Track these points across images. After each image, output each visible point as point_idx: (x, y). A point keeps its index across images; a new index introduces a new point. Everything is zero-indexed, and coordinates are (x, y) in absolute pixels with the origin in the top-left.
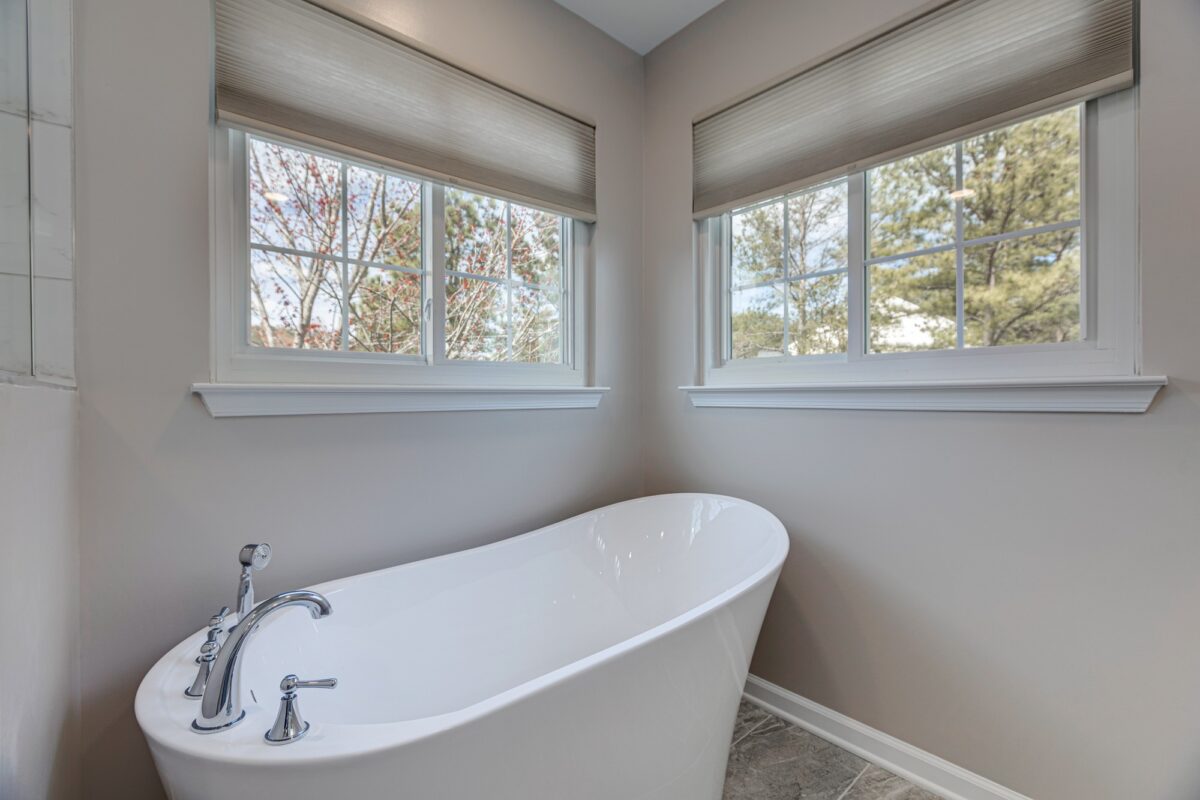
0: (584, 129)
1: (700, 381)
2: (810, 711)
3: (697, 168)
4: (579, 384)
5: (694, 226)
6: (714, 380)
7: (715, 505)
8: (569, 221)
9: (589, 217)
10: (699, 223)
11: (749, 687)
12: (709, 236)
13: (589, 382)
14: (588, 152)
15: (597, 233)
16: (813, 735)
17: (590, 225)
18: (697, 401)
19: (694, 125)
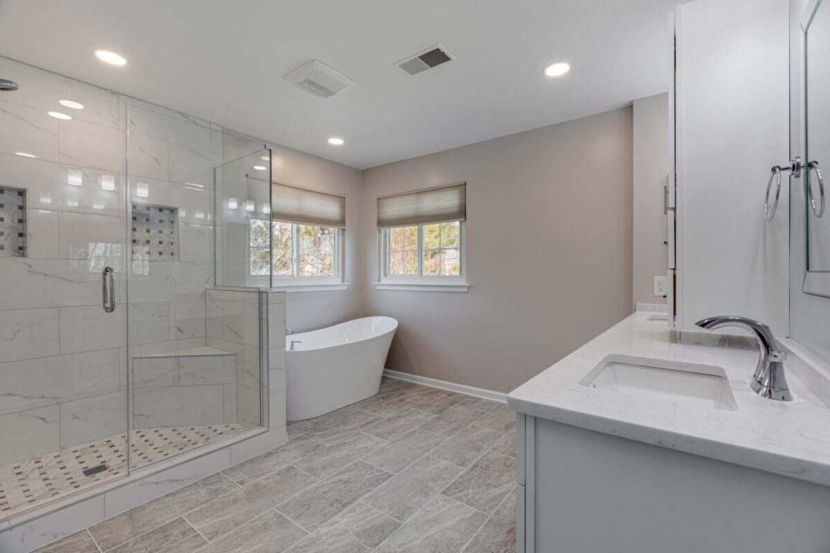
0: (342, 200)
1: (379, 281)
2: (401, 375)
3: (378, 213)
4: (339, 281)
5: (378, 231)
6: (384, 281)
7: (380, 319)
8: (336, 229)
9: (343, 228)
10: (379, 230)
11: (384, 372)
12: (382, 235)
13: (343, 281)
14: (343, 207)
15: (346, 232)
16: (408, 382)
17: (344, 230)
18: (378, 288)
19: (378, 199)
